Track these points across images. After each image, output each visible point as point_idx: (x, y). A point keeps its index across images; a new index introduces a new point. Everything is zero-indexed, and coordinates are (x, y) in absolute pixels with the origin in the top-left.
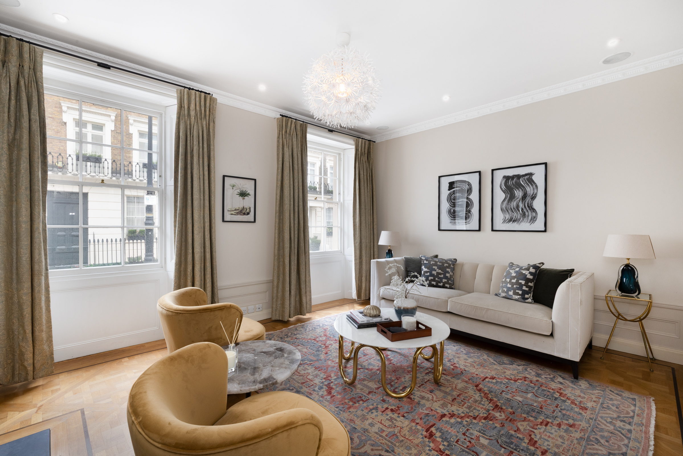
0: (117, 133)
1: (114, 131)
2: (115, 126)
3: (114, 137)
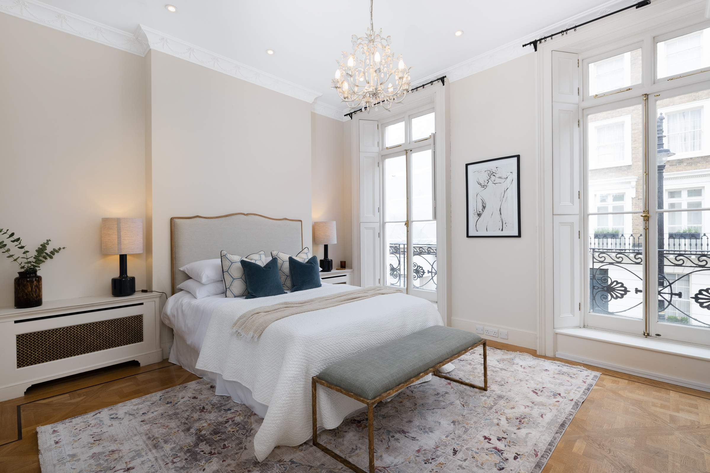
0: (638, 199)
1: (635, 198)
2: (637, 191)
3: (635, 205)
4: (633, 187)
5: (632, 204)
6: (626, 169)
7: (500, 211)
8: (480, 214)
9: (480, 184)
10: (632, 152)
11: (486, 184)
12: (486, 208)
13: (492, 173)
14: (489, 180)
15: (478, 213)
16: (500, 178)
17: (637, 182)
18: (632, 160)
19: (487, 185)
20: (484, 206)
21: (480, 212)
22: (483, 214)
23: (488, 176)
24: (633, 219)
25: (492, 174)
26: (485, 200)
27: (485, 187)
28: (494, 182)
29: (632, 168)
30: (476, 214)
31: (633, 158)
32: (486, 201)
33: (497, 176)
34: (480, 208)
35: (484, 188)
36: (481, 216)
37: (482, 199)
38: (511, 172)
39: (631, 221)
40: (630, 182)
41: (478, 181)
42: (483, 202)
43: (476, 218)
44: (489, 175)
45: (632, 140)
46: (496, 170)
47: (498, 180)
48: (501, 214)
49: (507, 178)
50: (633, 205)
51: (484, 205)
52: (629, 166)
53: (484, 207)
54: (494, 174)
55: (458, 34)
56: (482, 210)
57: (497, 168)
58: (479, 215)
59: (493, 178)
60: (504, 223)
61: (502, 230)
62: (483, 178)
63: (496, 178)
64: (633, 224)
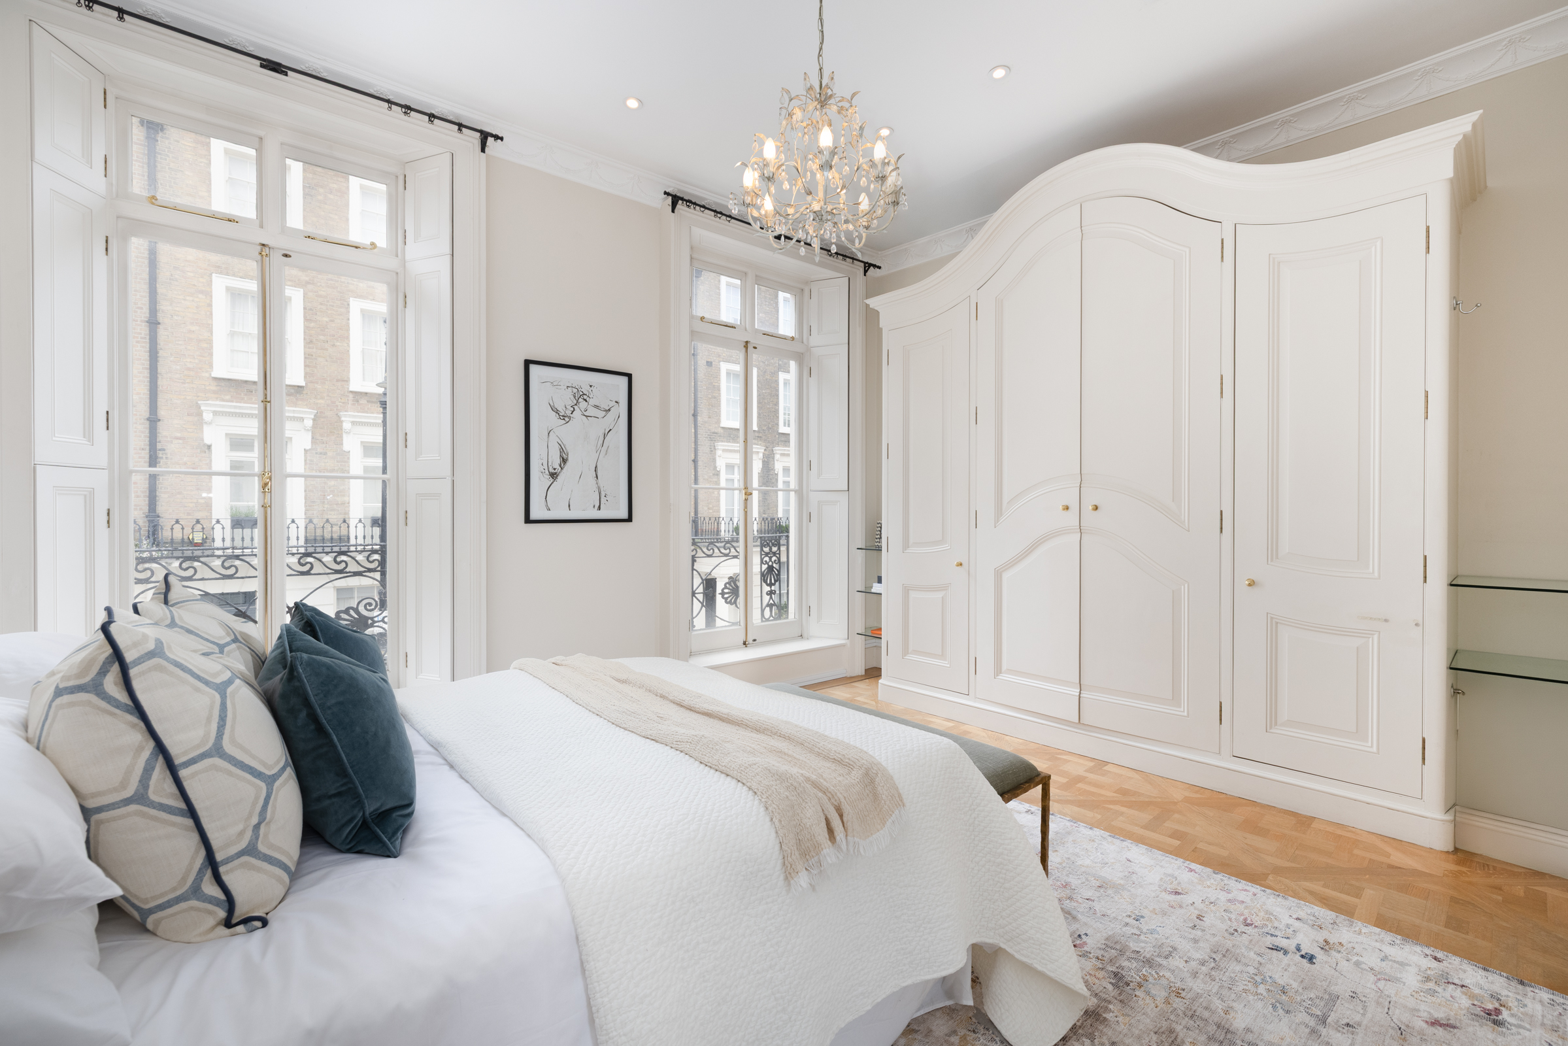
4: (308, 430)
5: (305, 461)
6: (292, 391)
7: (595, 471)
8: (556, 473)
9: (557, 412)
10: (305, 362)
11: (569, 413)
12: (568, 464)
13: (581, 393)
14: (575, 407)
15: (552, 470)
16: (596, 407)
17: (314, 420)
18: (305, 377)
19: (571, 415)
20: (563, 459)
21: (555, 469)
22: (561, 474)
23: (572, 397)
24: (305, 491)
25: (580, 396)
26: (566, 447)
27: (567, 419)
28: (586, 414)
29: (304, 392)
30: (547, 472)
31: (306, 375)
32: (569, 448)
33: (592, 402)
34: (556, 461)
35: (564, 422)
36: (556, 478)
37: (560, 443)
38: (616, 402)
39: (303, 494)
40: (302, 419)
41: (552, 404)
42: (562, 450)
43: (547, 481)
44: (575, 397)
45: (304, 339)
46: (590, 391)
47: (592, 411)
48: (597, 478)
49: (609, 410)
50: (306, 464)
51: (565, 456)
52: (298, 386)
53: (564, 461)
54: (585, 397)
55: (633, 104)
56: (560, 466)
57: (591, 386)
58: (554, 475)
59: (583, 404)
60: (603, 494)
61: (599, 508)
62: (564, 400)
63: (589, 406)
64: (306, 499)
